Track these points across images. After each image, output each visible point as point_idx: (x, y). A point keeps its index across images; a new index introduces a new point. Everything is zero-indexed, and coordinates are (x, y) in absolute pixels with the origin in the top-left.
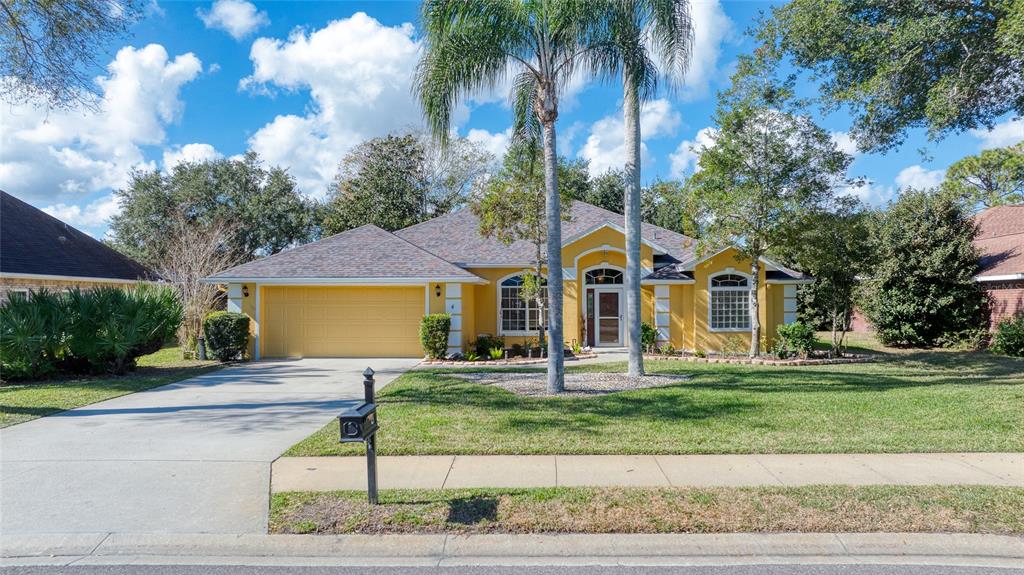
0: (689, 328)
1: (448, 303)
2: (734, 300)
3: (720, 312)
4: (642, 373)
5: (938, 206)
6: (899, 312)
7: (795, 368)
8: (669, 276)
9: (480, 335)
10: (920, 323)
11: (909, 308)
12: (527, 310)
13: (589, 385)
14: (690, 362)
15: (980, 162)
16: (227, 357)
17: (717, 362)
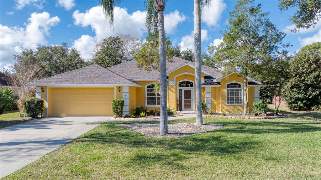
0: (219, 104)
1: (124, 94)
2: (236, 93)
3: (231, 98)
4: (202, 124)
5: (312, 57)
6: (297, 97)
7: (262, 120)
8: (211, 84)
9: (138, 107)
10: (305, 102)
11: (300, 96)
12: (157, 97)
13: (179, 130)
14: (220, 118)
15: (312, 47)
16: (34, 116)
17: (231, 117)
